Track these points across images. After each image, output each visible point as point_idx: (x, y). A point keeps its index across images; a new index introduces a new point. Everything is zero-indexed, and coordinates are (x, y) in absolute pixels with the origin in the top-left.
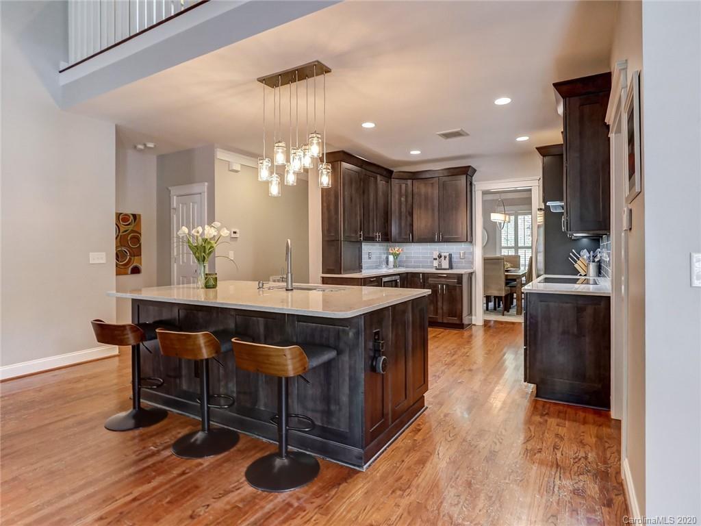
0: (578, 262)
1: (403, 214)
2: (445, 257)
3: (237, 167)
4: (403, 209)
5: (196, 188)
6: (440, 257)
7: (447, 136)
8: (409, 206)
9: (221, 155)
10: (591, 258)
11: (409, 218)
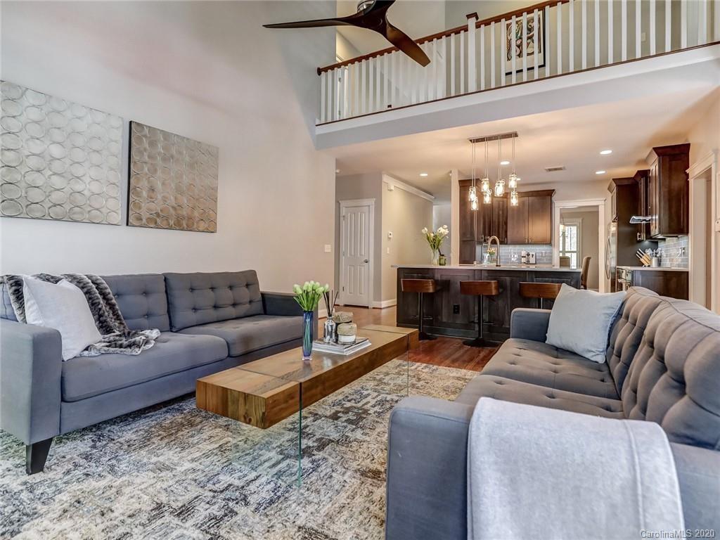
0: (643, 257)
1: (501, 223)
2: (533, 255)
3: (392, 188)
4: (501, 220)
5: (366, 202)
6: (528, 255)
7: (550, 170)
8: (504, 219)
9: (386, 178)
10: (654, 255)
11: (504, 226)
